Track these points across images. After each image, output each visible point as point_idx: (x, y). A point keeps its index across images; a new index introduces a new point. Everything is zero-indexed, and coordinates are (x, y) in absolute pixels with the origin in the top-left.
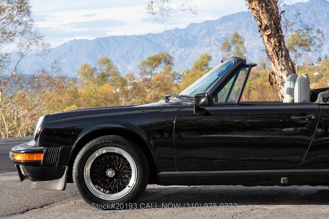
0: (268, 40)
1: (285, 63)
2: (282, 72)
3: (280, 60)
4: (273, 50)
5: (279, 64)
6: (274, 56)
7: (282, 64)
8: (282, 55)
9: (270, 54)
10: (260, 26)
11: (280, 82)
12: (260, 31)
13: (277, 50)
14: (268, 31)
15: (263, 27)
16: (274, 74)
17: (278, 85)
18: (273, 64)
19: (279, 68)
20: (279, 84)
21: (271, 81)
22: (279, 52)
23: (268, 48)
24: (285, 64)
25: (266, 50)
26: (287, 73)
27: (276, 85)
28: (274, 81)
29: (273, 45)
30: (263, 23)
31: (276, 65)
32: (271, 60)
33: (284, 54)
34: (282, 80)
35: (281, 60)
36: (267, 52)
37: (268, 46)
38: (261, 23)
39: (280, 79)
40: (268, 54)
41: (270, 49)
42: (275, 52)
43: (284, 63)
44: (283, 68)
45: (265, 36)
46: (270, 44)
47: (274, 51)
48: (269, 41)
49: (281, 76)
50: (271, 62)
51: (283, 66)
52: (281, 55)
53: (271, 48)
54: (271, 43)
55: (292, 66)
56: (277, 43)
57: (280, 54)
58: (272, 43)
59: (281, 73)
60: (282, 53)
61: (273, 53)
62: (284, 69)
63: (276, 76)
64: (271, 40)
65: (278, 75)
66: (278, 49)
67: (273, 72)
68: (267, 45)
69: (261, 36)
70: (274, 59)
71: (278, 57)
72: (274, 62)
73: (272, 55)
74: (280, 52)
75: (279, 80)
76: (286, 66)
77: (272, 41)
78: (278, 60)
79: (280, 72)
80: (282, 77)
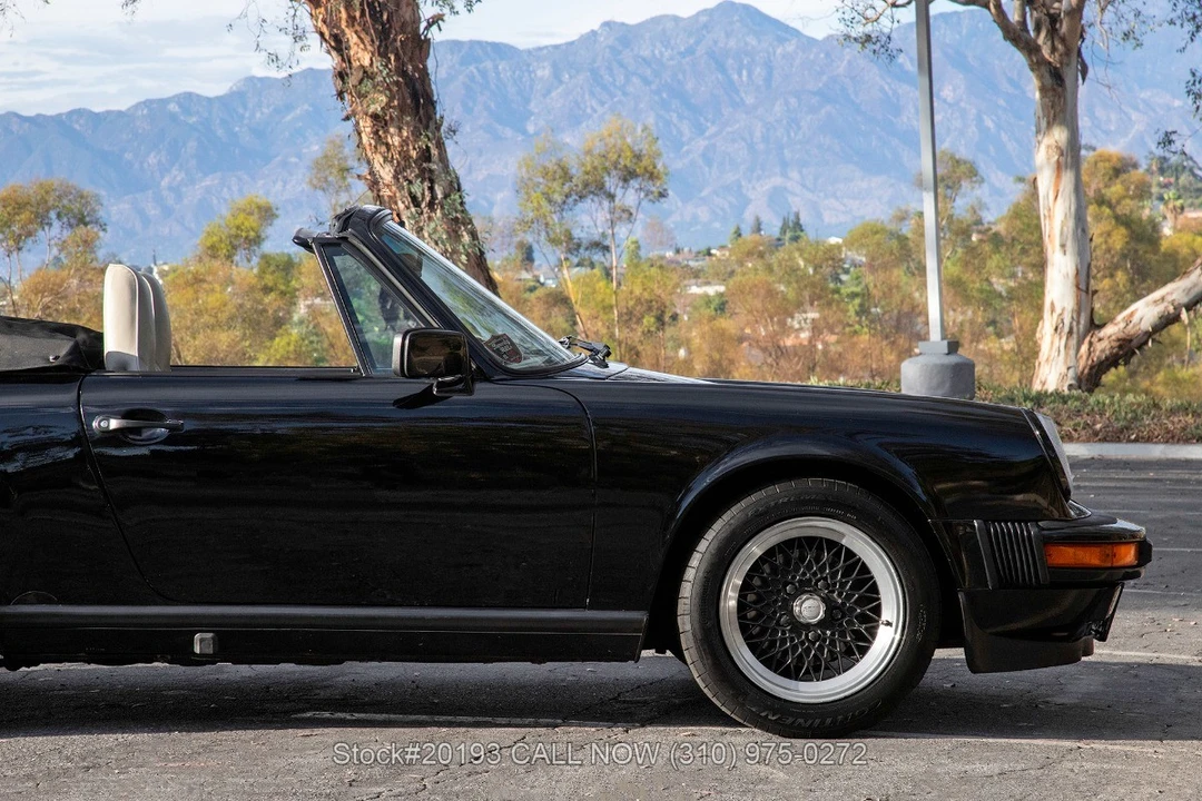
0: (376, 134)
1: (447, 232)
3: (424, 217)
4: (396, 177)
6: (400, 203)
8: (434, 197)
9: (386, 192)
10: (343, 76)
12: (340, 95)
13: (412, 177)
15: (354, 79)
23: (377, 168)
25: (369, 177)
29: (396, 154)
30: (355, 64)
33: (440, 196)
35: (430, 219)
37: (376, 159)
38: (347, 59)
40: (379, 191)
41: (386, 173)
42: (405, 185)
45: (363, 116)
46: (384, 151)
48: (379, 139)
52: (428, 199)
53: (388, 167)
56: (410, 147)
57: (426, 193)
60: (431, 189)
61: (395, 189)
64: (389, 135)
66: (417, 170)
68: (371, 155)
69: (347, 118)
71: (417, 207)
74: (426, 184)
77: (394, 141)
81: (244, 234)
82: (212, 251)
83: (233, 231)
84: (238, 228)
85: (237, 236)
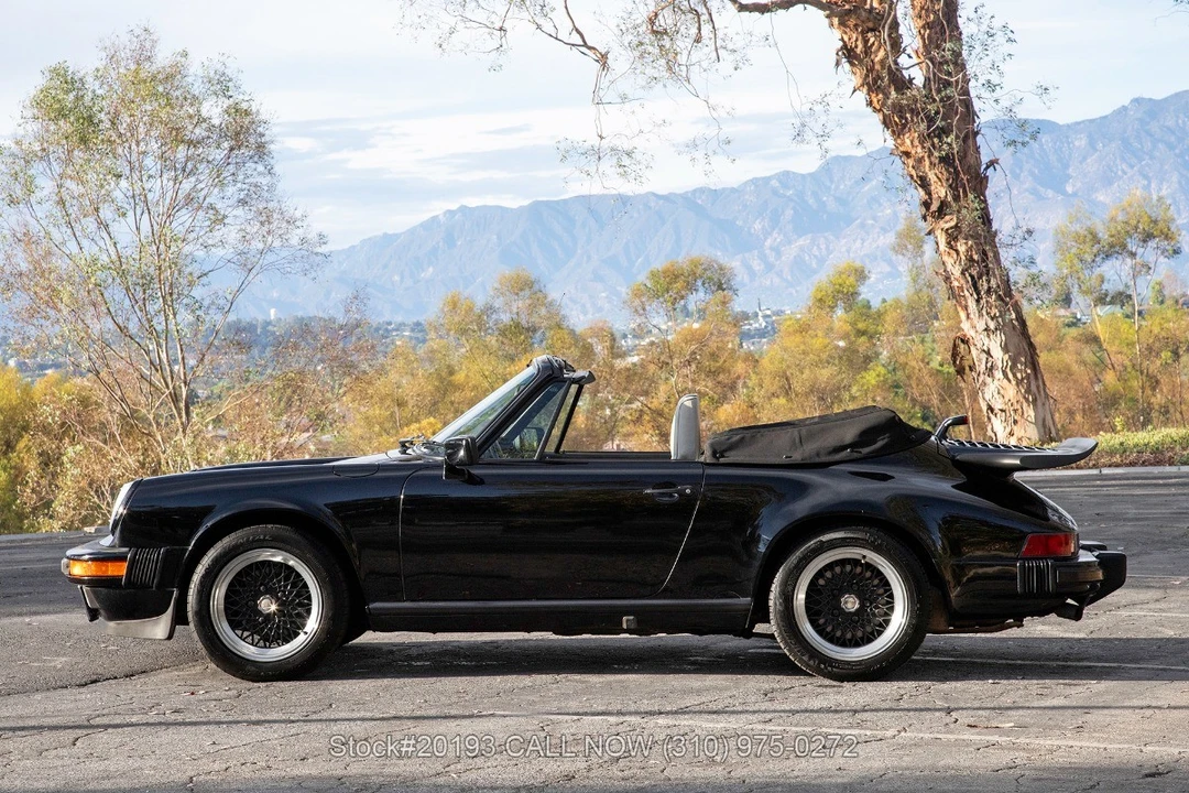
0: (949, 243)
2: (988, 336)
3: (983, 301)
4: (963, 273)
5: (981, 315)
6: (966, 291)
7: (988, 314)
8: (990, 288)
9: (956, 284)
10: (927, 205)
11: (983, 366)
12: (925, 218)
13: (974, 273)
14: (947, 218)
15: (934, 207)
16: (968, 341)
17: (979, 375)
18: (963, 315)
19: (981, 326)
20: (982, 371)
21: (958, 362)
22: (980, 277)
23: (949, 267)
24: (997, 314)
25: (943, 274)
26: (1004, 338)
27: (973, 373)
28: (966, 364)
29: (963, 258)
30: (935, 196)
31: (972, 316)
32: (957, 301)
33: (994, 286)
34: (990, 359)
35: (987, 302)
36: (947, 278)
37: (949, 261)
38: (929, 193)
39: (984, 356)
40: (951, 283)
41: (956, 271)
42: (969, 279)
43: (995, 312)
44: (992, 325)
45: (940, 231)
46: (955, 256)
47: (967, 275)
48: (951, 248)
49: (986, 349)
50: (959, 309)
51: (992, 319)
52: (986, 288)
53: (957, 267)
54: (957, 252)
55: (1017, 319)
57: (985, 284)
58: (961, 254)
59: (986, 341)
60: (988, 281)
61: (962, 282)
62: (996, 329)
63: (972, 348)
64: (958, 244)
65: (979, 346)
66: (978, 269)
67: (965, 336)
68: (946, 258)
69: (930, 232)
70: (966, 300)
71: (978, 294)
72: (966, 308)
73: (961, 288)
74: (984, 278)
75: (980, 360)
76: (1000, 320)
77: (962, 248)
78: (978, 301)
79: (983, 335)
80: (988, 353)
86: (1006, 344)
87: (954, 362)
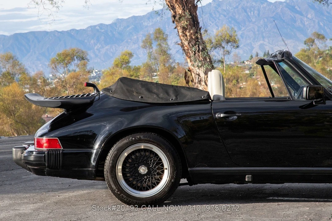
0: (183, 32)
1: (203, 58)
2: (199, 69)
3: (197, 55)
5: (196, 60)
6: (190, 51)
7: (198, 59)
8: (199, 49)
9: (186, 48)
10: (174, 17)
11: (197, 80)
12: (173, 22)
14: (182, 22)
15: (177, 17)
16: (191, 70)
17: (195, 84)
18: (189, 60)
19: (196, 64)
20: (196, 82)
21: (187, 79)
23: (183, 41)
24: (202, 60)
25: (181, 44)
26: (205, 69)
27: (193, 83)
28: (190, 79)
29: (189, 37)
30: (177, 13)
31: (192, 61)
32: (186, 55)
33: (201, 49)
34: (200, 77)
35: (198, 55)
36: (182, 46)
38: (175, 12)
39: (197, 76)
40: (184, 48)
41: (186, 43)
42: (191, 46)
43: (201, 58)
44: (200, 64)
45: (179, 27)
46: (185, 37)
47: (190, 44)
48: (184, 33)
49: (198, 73)
50: (187, 58)
51: (200, 62)
52: (198, 49)
53: (187, 41)
54: (186, 35)
55: (210, 61)
56: (193, 35)
57: (197, 48)
58: (188, 36)
59: (198, 71)
60: (199, 47)
61: (188, 47)
62: (202, 66)
63: (192, 73)
64: (187, 32)
65: (195, 72)
66: (194, 42)
67: (189, 69)
68: (182, 38)
69: (175, 28)
70: (190, 54)
71: (195, 52)
72: (190, 57)
73: (188, 50)
74: (197, 46)
75: (196, 78)
76: (203, 62)
77: (188, 34)
78: (195, 55)
79: (197, 68)
80: (199, 75)
81: (125, 61)
82: (117, 65)
83: (122, 60)
84: (123, 59)
85: (123, 61)
86: (205, 71)
87: (185, 79)
